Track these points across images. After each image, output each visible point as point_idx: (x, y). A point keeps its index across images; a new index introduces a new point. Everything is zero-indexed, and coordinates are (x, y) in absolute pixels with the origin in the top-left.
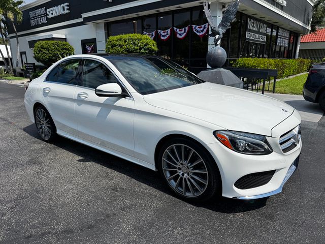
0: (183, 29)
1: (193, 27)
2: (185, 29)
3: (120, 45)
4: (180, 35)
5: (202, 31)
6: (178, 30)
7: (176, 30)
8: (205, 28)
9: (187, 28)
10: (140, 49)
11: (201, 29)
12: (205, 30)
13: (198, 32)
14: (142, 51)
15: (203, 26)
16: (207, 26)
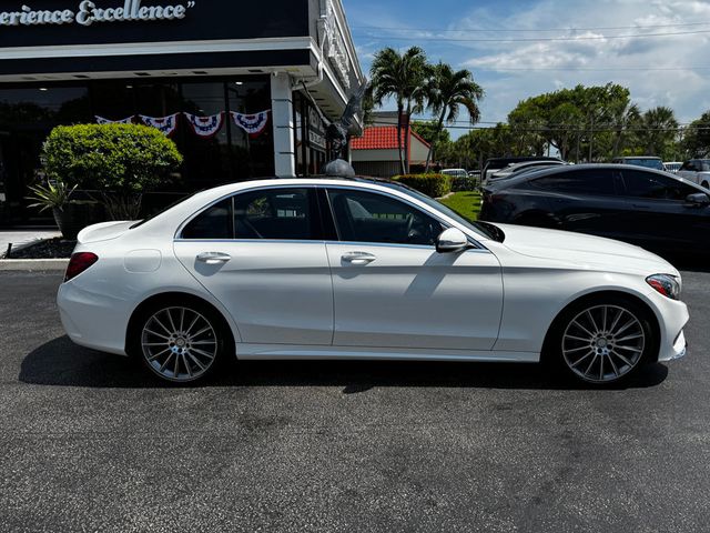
0: (210, 118)
1: (235, 117)
2: (214, 119)
3: (102, 149)
4: (202, 129)
5: (255, 125)
6: (197, 119)
7: (193, 118)
8: (261, 119)
9: (219, 117)
10: (155, 158)
11: (253, 121)
12: (263, 124)
13: (246, 126)
14: (158, 162)
15: (257, 115)
16: (265, 117)
